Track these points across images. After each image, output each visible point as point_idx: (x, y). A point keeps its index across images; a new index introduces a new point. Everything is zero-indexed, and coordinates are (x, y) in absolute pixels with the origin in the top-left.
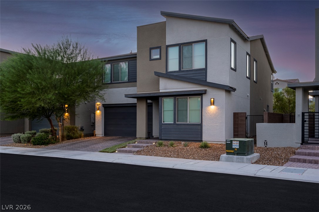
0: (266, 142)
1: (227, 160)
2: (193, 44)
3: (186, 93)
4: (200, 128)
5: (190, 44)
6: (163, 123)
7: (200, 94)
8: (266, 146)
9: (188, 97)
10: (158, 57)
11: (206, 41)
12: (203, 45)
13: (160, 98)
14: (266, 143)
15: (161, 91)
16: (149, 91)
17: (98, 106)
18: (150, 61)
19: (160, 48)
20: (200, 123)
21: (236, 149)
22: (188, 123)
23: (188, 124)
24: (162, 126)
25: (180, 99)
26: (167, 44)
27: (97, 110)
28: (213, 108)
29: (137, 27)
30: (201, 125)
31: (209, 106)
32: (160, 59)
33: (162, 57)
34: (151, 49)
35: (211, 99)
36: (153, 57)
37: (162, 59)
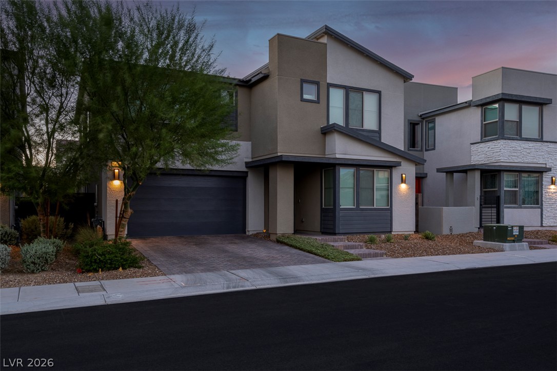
0: (451, 228)
1: (512, 249)
2: (364, 92)
4: (389, 214)
5: (361, 91)
6: (340, 207)
7: (389, 167)
8: (451, 233)
9: (375, 170)
10: (314, 98)
11: (379, 93)
12: (375, 98)
13: (337, 167)
14: (451, 230)
15: (338, 156)
17: (117, 171)
18: (301, 101)
19: (317, 83)
20: (389, 207)
21: (516, 236)
22: (375, 207)
23: (375, 209)
24: (340, 211)
25: (363, 172)
26: (328, 81)
27: (114, 178)
28: (403, 186)
30: (390, 210)
31: (399, 184)
32: (318, 102)
33: (321, 100)
34: (303, 81)
35: (402, 175)
36: (306, 97)
37: (321, 102)
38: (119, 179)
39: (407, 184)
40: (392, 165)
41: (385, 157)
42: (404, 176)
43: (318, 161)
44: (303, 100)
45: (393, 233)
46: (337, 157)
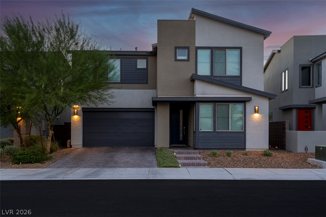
0: (306, 148)
2: (227, 50)
3: (231, 100)
4: (243, 136)
5: (224, 49)
6: (200, 131)
7: (244, 101)
8: (306, 152)
9: (230, 104)
10: (185, 58)
11: (241, 48)
12: (237, 52)
13: (197, 104)
16: (174, 95)
17: (76, 110)
18: (175, 61)
19: (188, 48)
20: (243, 131)
22: (230, 130)
23: (230, 132)
24: (200, 134)
25: (220, 108)
26: (197, 45)
27: (74, 114)
28: (257, 115)
29: (158, 20)
30: (244, 133)
31: (253, 114)
32: (188, 60)
33: (190, 58)
34: (176, 48)
35: (255, 107)
36: (179, 58)
37: (190, 60)
38: (77, 114)
39: (260, 114)
40: (246, 100)
41: (239, 94)
42: (257, 107)
43: (179, 100)
44: (176, 60)
45: (246, 150)
46: (197, 96)
